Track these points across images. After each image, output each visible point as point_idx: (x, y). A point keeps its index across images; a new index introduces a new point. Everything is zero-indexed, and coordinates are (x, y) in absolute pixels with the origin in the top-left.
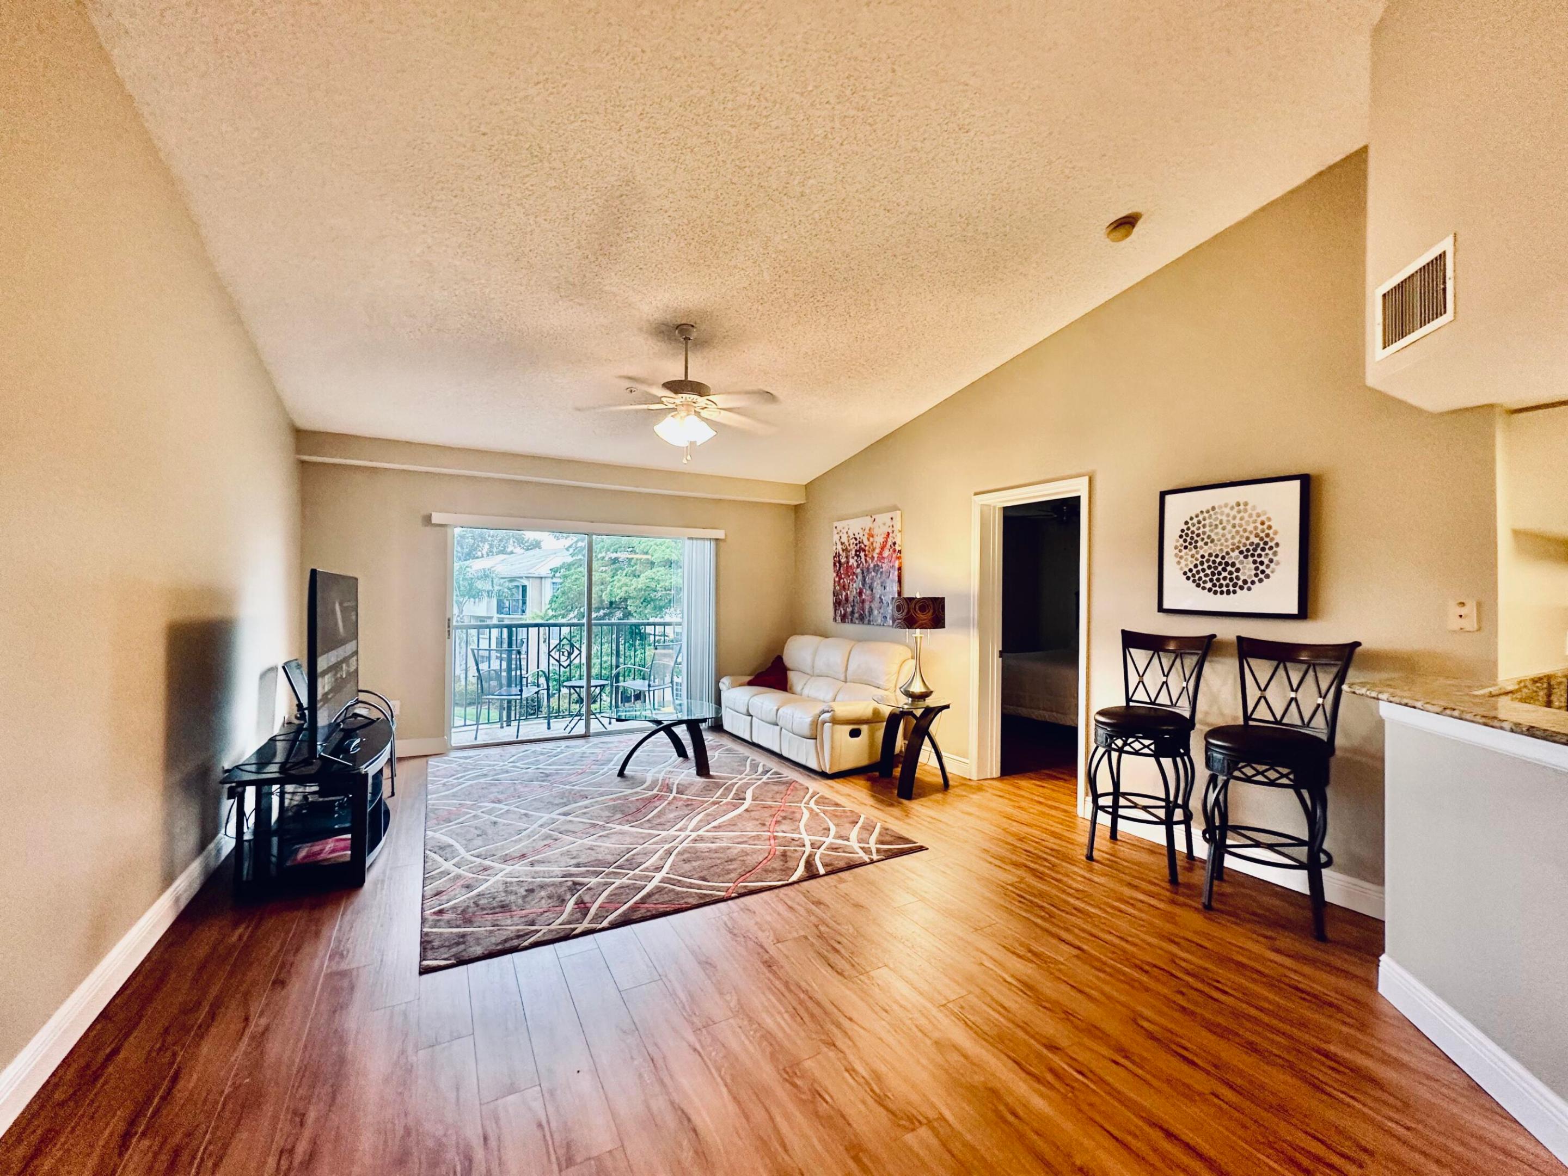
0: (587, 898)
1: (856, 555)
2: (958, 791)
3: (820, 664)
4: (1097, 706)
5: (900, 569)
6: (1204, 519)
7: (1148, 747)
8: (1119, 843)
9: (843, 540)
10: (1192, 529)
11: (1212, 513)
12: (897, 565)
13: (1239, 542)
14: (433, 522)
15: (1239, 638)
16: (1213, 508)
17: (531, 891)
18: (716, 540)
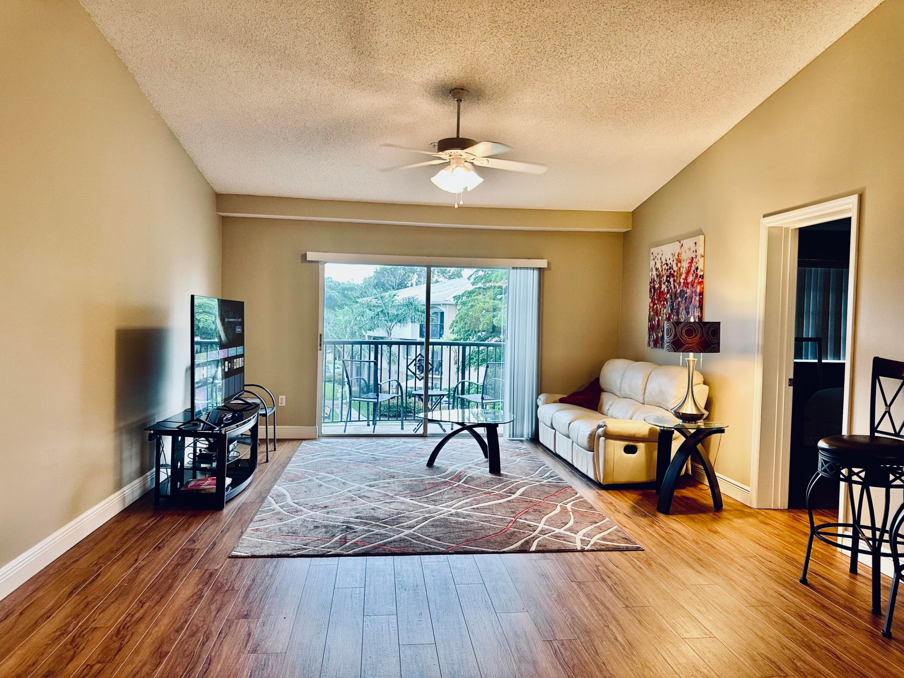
1: (667, 280)
2: (724, 514)
3: (626, 387)
5: (701, 294)
8: (858, 577)
9: (657, 266)
12: (699, 290)
14: (308, 259)
17: (316, 527)
18: (540, 270)
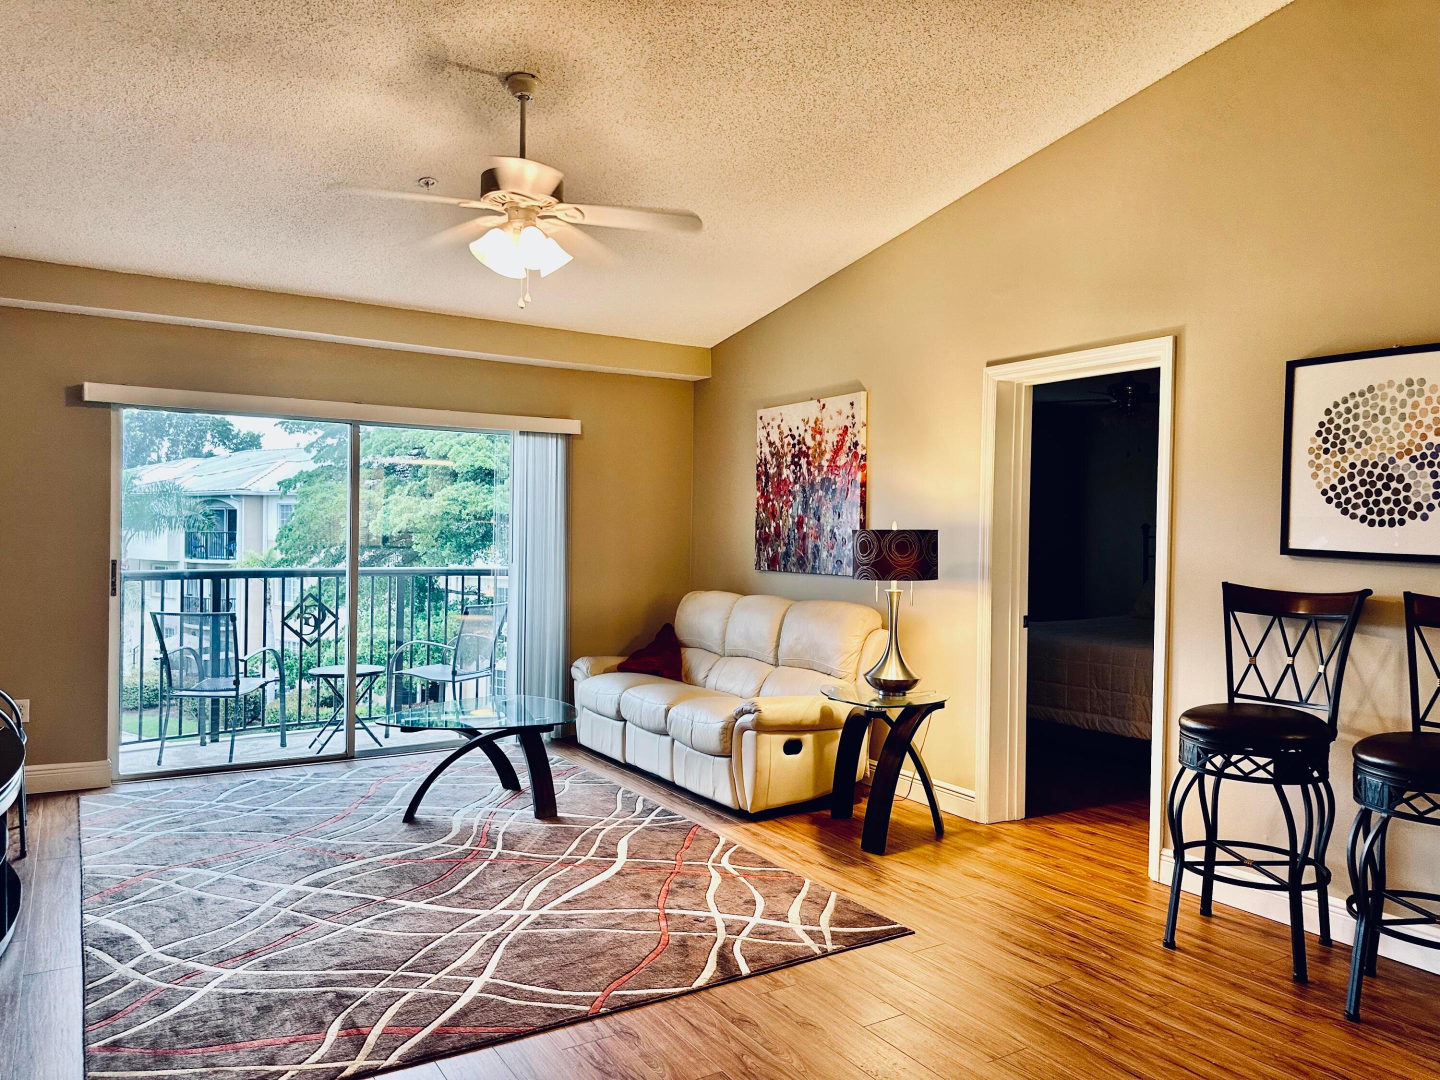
0: (360, 1020)
1: (793, 462)
2: (958, 840)
3: (736, 639)
4: (1183, 704)
5: (863, 485)
6: (1356, 406)
7: (1264, 767)
8: (1214, 920)
9: (771, 438)
10: (1337, 421)
11: (1368, 396)
12: (859, 477)
13: (1411, 442)
14: (87, 397)
15: (1407, 595)
16: (1371, 389)
17: (265, 1010)
18: (568, 437)
